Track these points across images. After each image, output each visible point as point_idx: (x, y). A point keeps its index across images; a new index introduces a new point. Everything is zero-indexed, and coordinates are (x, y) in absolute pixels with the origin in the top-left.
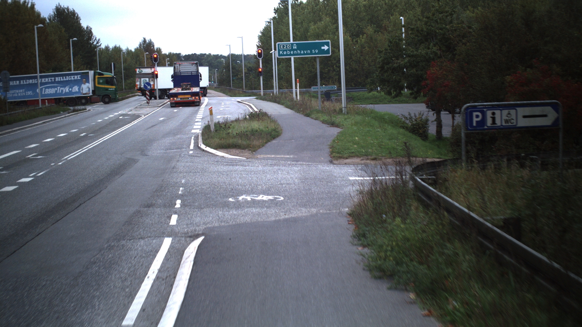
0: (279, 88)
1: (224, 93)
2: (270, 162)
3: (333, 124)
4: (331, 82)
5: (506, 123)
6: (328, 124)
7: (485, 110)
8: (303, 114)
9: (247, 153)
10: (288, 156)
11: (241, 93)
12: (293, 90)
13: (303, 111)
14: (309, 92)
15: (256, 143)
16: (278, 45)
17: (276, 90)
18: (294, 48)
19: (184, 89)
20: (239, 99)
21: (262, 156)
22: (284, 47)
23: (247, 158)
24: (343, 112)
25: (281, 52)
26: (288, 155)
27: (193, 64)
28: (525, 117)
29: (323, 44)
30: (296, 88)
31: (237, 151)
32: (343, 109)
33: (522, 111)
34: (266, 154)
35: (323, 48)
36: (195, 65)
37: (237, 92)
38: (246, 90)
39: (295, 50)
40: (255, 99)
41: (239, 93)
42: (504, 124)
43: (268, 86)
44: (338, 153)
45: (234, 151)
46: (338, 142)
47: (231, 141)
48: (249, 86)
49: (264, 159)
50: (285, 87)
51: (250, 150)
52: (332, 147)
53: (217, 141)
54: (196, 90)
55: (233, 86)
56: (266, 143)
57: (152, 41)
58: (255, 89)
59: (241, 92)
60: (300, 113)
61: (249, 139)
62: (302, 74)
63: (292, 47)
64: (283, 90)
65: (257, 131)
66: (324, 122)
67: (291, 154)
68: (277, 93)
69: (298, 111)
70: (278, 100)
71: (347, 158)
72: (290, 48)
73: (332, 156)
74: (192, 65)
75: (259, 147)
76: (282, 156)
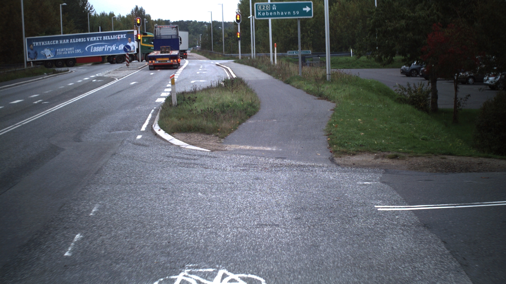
0: (257, 52)
1: (205, 56)
3: (321, 96)
6: (314, 95)
8: (282, 80)
11: (220, 57)
12: (270, 55)
13: (282, 77)
14: (285, 56)
16: (256, 6)
17: (253, 54)
18: (273, 9)
19: (163, 51)
20: (218, 62)
22: (262, 8)
24: (328, 79)
25: (259, 14)
27: (173, 27)
29: (304, 6)
30: (273, 52)
32: (327, 76)
35: (304, 9)
36: (175, 28)
37: (216, 55)
38: (226, 53)
39: (274, 11)
40: (234, 62)
41: (218, 57)
43: (246, 50)
44: (341, 145)
46: (337, 126)
48: (228, 49)
52: (329, 134)
54: (175, 53)
55: (213, 50)
57: (143, 8)
58: (234, 52)
59: (220, 55)
60: (278, 79)
63: (271, 8)
64: (260, 54)
66: (308, 92)
68: (255, 57)
69: (276, 77)
70: (255, 64)
72: (269, 9)
73: (332, 149)
74: (172, 29)
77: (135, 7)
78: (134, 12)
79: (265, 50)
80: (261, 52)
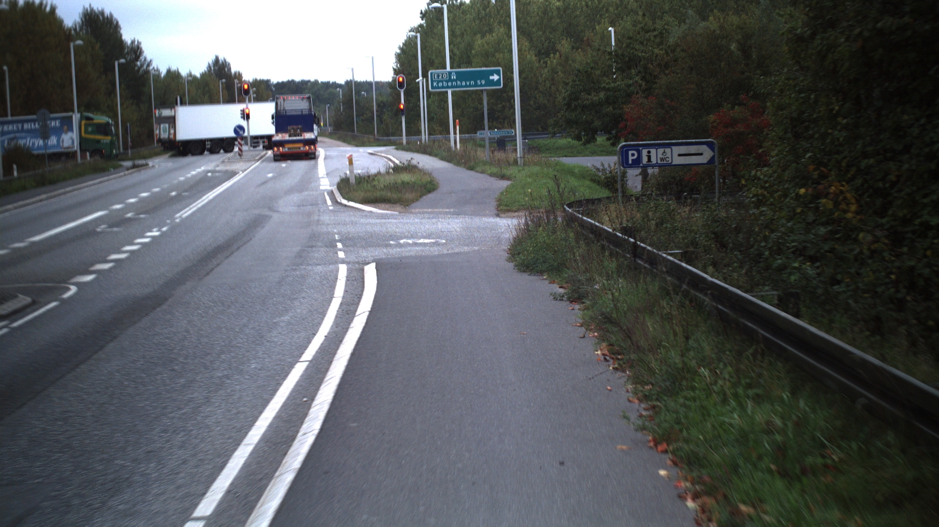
0: (430, 134)
1: (345, 141)
2: (427, 216)
3: (503, 177)
4: (506, 124)
5: (661, 161)
6: (497, 177)
7: (641, 148)
8: (465, 167)
9: (399, 207)
10: (448, 210)
12: (450, 137)
13: (465, 163)
14: (473, 139)
15: (409, 196)
16: (431, 74)
17: (424, 137)
18: (452, 78)
19: (293, 134)
20: (371, 150)
21: (417, 210)
22: (438, 76)
23: (400, 213)
24: (519, 163)
25: (435, 84)
26: (448, 208)
27: (304, 98)
28: (680, 155)
29: (492, 73)
30: (455, 133)
31: (387, 206)
32: (519, 160)
33: (677, 150)
34: (421, 208)
35: (491, 78)
37: (365, 139)
38: (380, 137)
39: (454, 80)
40: (394, 149)
41: (369, 141)
42: (659, 162)
43: (413, 130)
44: (506, 205)
45: (383, 205)
46: (507, 194)
47: (378, 194)
48: (383, 130)
49: (420, 213)
50: (437, 132)
51: (402, 204)
52: (499, 200)
53: (362, 194)
55: (357, 131)
56: (421, 197)
58: (393, 135)
59: (372, 140)
60: (460, 166)
61: (400, 192)
62: (463, 113)
63: (450, 77)
64: (435, 136)
65: (408, 183)
66: (492, 175)
67: (451, 208)
68: (427, 140)
69: (458, 164)
70: (429, 150)
71: (516, 211)
72: (447, 77)
73: (499, 209)
74: (302, 100)
75: (413, 201)
76: (441, 210)
77: (214, 58)
78: (212, 68)
79: (443, 131)
80: (437, 134)
